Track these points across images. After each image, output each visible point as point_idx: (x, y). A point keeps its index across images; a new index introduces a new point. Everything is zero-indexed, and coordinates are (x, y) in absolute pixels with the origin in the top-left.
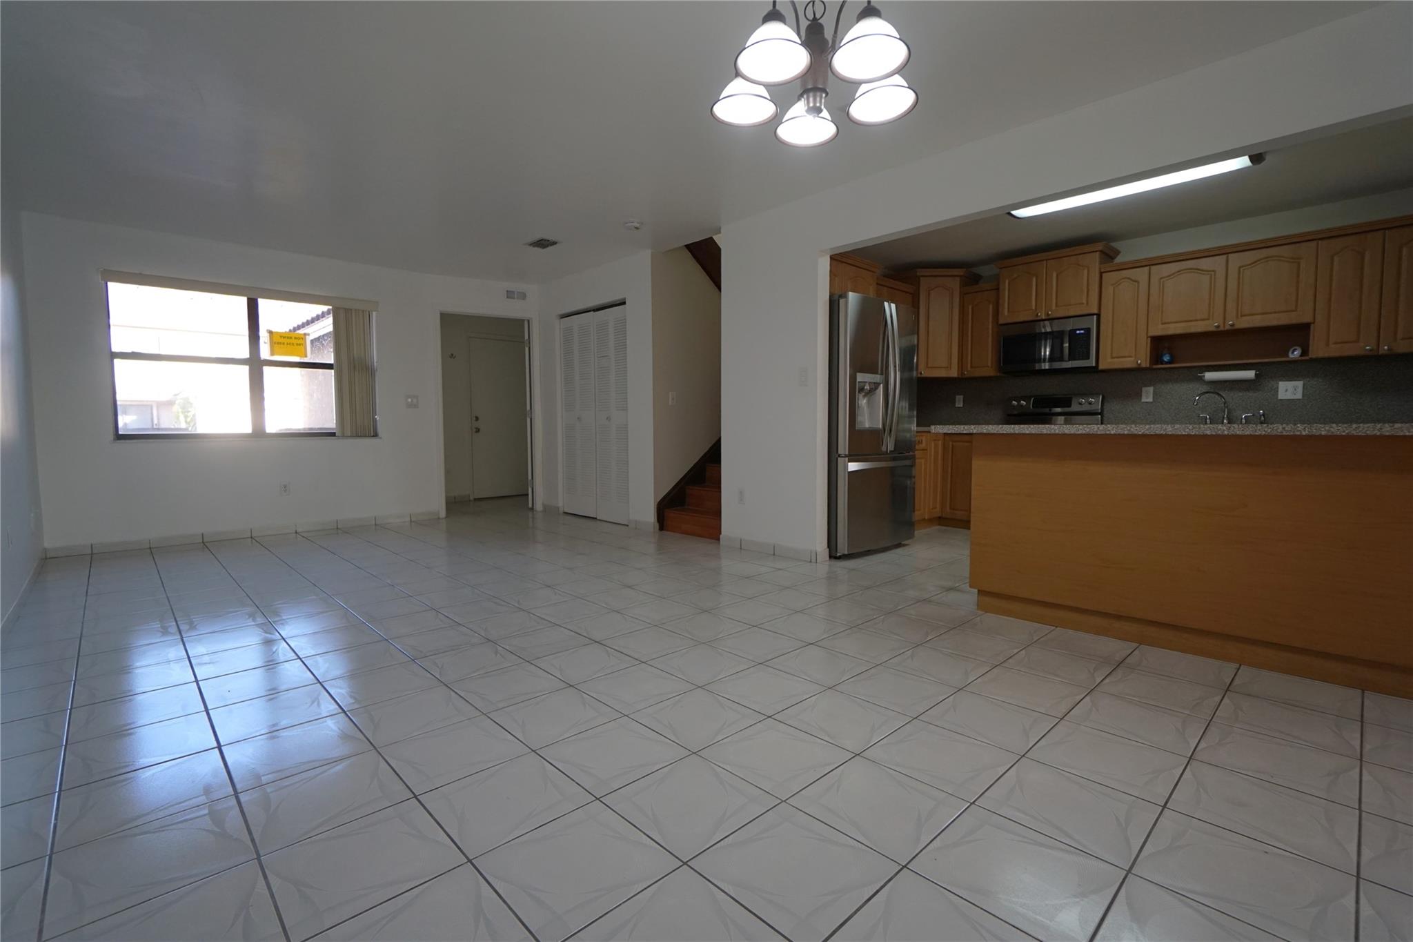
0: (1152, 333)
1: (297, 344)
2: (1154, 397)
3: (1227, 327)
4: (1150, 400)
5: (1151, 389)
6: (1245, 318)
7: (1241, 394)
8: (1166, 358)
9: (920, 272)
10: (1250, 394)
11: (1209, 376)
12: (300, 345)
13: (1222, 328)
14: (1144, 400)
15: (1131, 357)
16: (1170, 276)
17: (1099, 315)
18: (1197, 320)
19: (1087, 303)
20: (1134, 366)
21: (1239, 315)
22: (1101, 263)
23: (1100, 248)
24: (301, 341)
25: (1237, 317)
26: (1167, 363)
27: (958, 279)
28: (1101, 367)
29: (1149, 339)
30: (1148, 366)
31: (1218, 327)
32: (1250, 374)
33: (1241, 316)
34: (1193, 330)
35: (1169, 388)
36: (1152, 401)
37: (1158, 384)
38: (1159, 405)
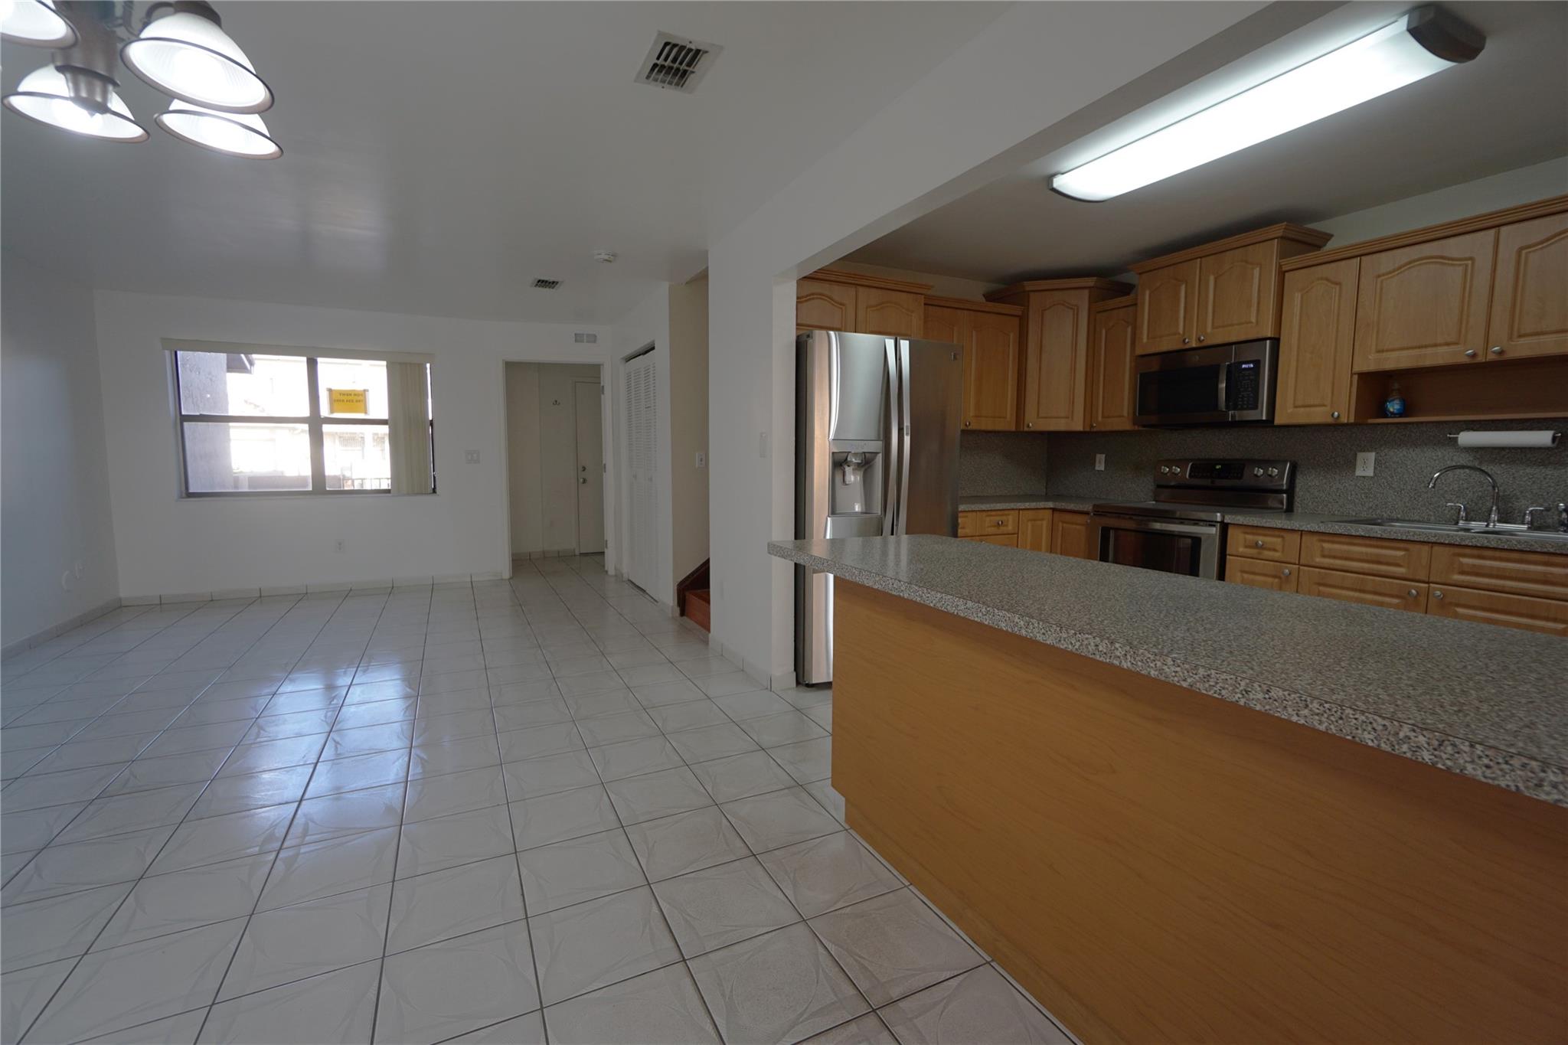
0: (1356, 369)
1: (357, 401)
2: (1375, 468)
3: (1491, 357)
4: (1370, 473)
5: (1372, 455)
6: (1522, 341)
7: (1528, 470)
8: (1394, 406)
9: (1029, 286)
10: (1549, 471)
11: (1466, 438)
12: (360, 401)
13: (1480, 359)
14: (1359, 472)
15: (1324, 405)
16: (1394, 271)
17: (1276, 341)
18: (1436, 345)
19: (1257, 322)
20: (1330, 420)
21: (1515, 334)
22: (1283, 254)
23: (1280, 233)
24: (360, 398)
25: (1511, 338)
26: (1394, 415)
27: (1086, 292)
28: (1278, 421)
29: (1356, 377)
30: (1352, 420)
31: (1474, 355)
32: (1543, 438)
33: (1520, 336)
34: (1428, 362)
35: (1401, 455)
36: (1372, 474)
37: (1382, 449)
38: (1384, 483)
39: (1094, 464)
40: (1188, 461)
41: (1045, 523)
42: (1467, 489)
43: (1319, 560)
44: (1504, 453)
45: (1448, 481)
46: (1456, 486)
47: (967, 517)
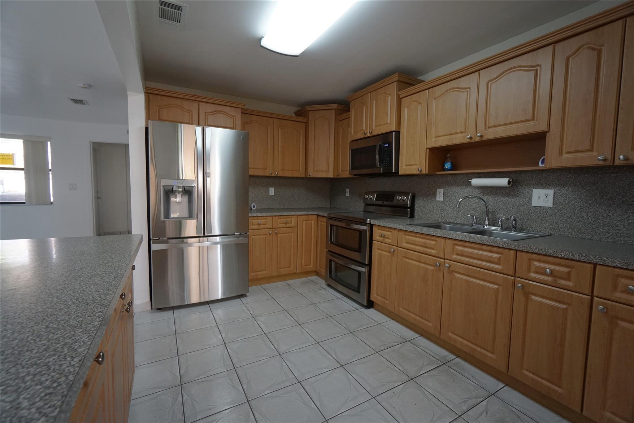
0: (428, 146)
1: (8, 159)
2: (444, 197)
3: (478, 139)
4: (442, 199)
5: (442, 190)
6: (491, 130)
7: (502, 199)
8: (448, 166)
9: (309, 108)
10: (510, 199)
11: (476, 182)
12: (10, 159)
13: (474, 140)
14: (438, 199)
15: (416, 165)
16: (440, 96)
17: (398, 133)
18: (457, 133)
19: (390, 123)
20: (418, 172)
21: (487, 127)
22: (399, 89)
23: (397, 79)
24: (10, 157)
25: (485, 129)
26: (448, 170)
27: (334, 111)
28: (401, 172)
29: (428, 150)
30: (427, 172)
31: (471, 138)
32: (503, 182)
33: (489, 128)
35: (453, 190)
36: (442, 200)
37: (446, 187)
38: (447, 204)
39: (345, 193)
40: (375, 192)
41: (313, 222)
42: (478, 208)
43: (405, 245)
44: (492, 189)
45: (471, 204)
46: (474, 206)
47: (267, 219)
